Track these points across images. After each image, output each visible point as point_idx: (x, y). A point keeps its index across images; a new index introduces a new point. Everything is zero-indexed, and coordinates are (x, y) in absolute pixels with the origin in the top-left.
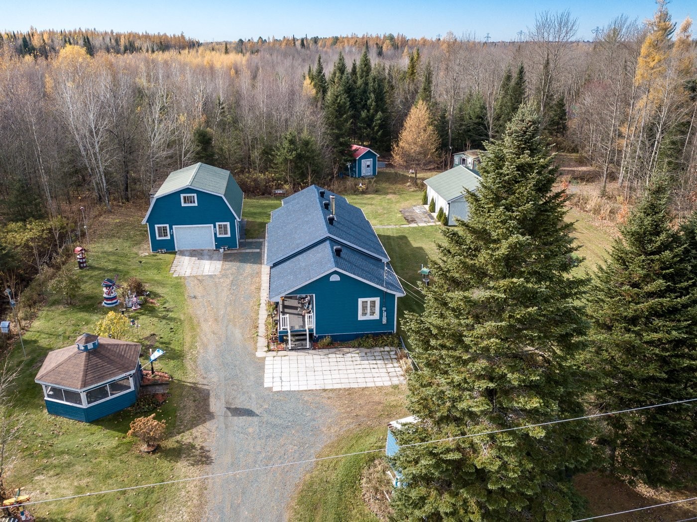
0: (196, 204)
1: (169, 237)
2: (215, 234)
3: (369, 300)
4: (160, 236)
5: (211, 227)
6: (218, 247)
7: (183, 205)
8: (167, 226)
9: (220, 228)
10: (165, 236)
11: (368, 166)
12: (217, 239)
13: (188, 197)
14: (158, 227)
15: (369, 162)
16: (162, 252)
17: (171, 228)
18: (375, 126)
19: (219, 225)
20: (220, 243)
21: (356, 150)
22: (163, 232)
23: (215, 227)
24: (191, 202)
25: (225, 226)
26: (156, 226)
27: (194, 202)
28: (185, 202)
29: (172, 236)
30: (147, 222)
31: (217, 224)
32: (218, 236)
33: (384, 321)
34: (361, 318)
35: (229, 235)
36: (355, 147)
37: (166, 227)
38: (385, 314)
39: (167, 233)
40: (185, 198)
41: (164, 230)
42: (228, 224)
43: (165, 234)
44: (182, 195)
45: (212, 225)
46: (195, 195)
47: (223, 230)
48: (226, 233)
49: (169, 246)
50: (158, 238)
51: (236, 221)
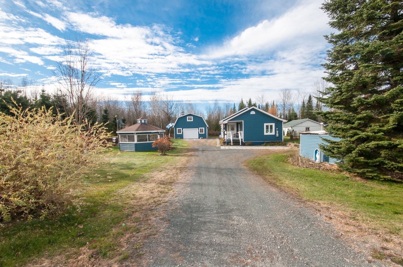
0: (192, 121)
1: (181, 133)
2: (199, 132)
3: (269, 124)
4: (178, 133)
6: (199, 138)
7: (188, 121)
8: (181, 129)
13: (190, 118)
16: (178, 139)
17: (182, 130)
22: (180, 131)
23: (199, 129)
26: (177, 129)
28: (188, 120)
29: (183, 132)
30: (174, 127)
31: (200, 128)
32: (200, 133)
33: (277, 135)
34: (265, 134)
35: (204, 133)
38: (277, 132)
42: (204, 128)
43: (180, 132)
44: (188, 117)
45: (198, 129)
46: (192, 117)
47: (202, 131)
48: (203, 132)
49: (181, 137)
50: (177, 134)
51: (207, 127)
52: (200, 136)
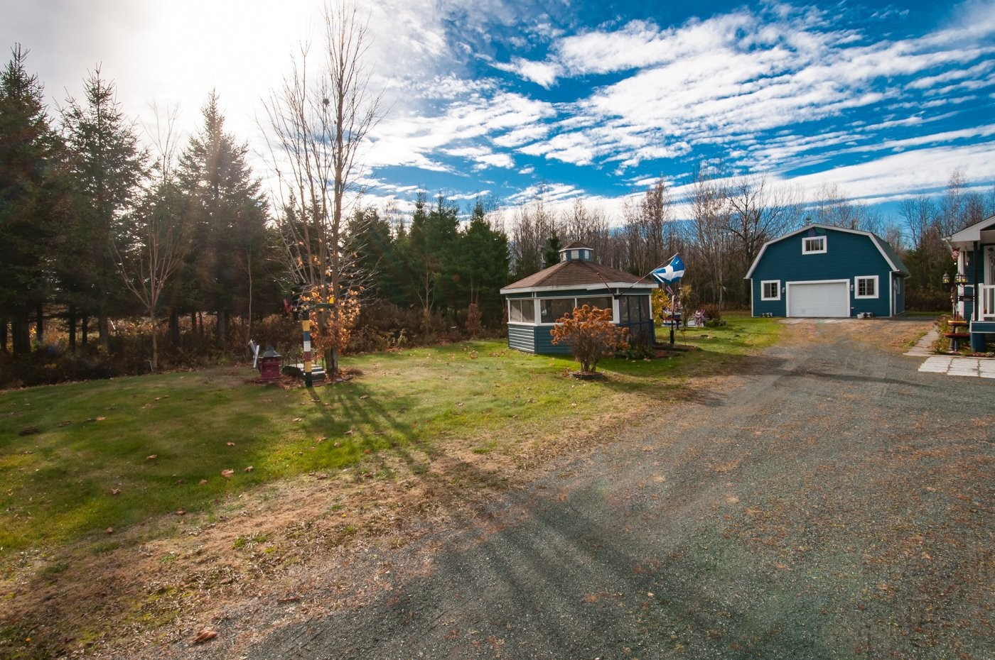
0: (825, 251)
1: (778, 298)
2: (852, 293)
4: (766, 296)
5: (845, 283)
6: (853, 314)
7: (804, 252)
8: (778, 282)
9: (860, 285)
10: (773, 296)
12: (853, 301)
13: (813, 241)
14: (766, 285)
16: (766, 316)
17: (783, 285)
19: (860, 281)
22: (772, 290)
23: (852, 283)
24: (817, 249)
25: (871, 282)
26: (763, 282)
27: (822, 249)
28: (808, 249)
29: (783, 295)
30: (751, 277)
31: (857, 279)
32: (857, 296)
35: (876, 296)
37: (776, 284)
39: (776, 291)
40: (808, 242)
41: (772, 288)
42: (876, 278)
43: (774, 295)
44: (804, 240)
45: (848, 281)
46: (825, 238)
47: (866, 287)
48: (871, 292)
49: (778, 310)
50: (763, 299)
51: (890, 273)
52: (857, 308)
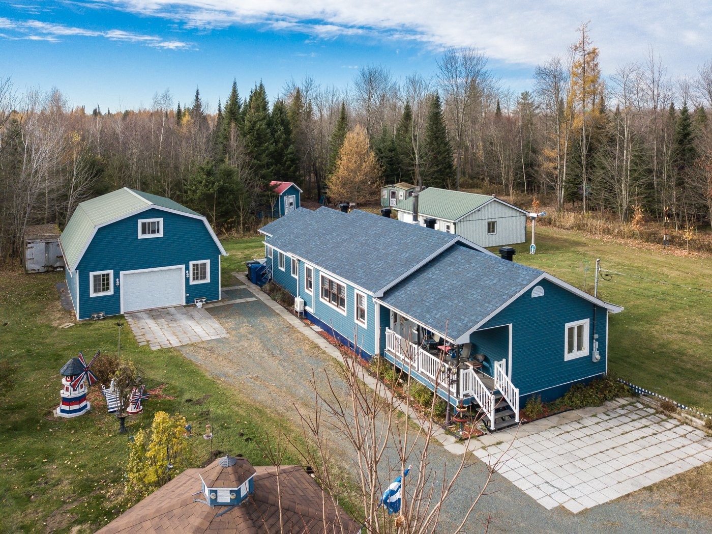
0: (161, 234)
1: (111, 292)
2: (187, 280)
3: (576, 324)
4: (95, 291)
5: (181, 269)
6: (190, 301)
7: (141, 236)
8: (111, 272)
9: (194, 270)
10: (104, 290)
11: (291, 204)
12: (189, 288)
13: (149, 223)
14: (95, 276)
15: (291, 199)
16: (99, 317)
17: (117, 276)
18: (286, 161)
19: (194, 265)
20: (193, 294)
21: (276, 186)
22: (103, 283)
23: (187, 268)
24: (153, 232)
25: (203, 267)
26: (92, 274)
27: (158, 231)
28: (144, 232)
29: (117, 289)
30: (76, 269)
31: (191, 263)
32: (192, 283)
33: (595, 357)
34: (567, 357)
35: (208, 280)
36: (273, 183)
37: (108, 275)
38: (596, 345)
39: (108, 284)
40: (144, 225)
41: (104, 280)
42: (207, 262)
43: (106, 289)
44: (140, 222)
45: (183, 266)
46: (161, 220)
47: (199, 272)
48: (204, 277)
49: (111, 306)
50: (92, 294)
51: (220, 256)
